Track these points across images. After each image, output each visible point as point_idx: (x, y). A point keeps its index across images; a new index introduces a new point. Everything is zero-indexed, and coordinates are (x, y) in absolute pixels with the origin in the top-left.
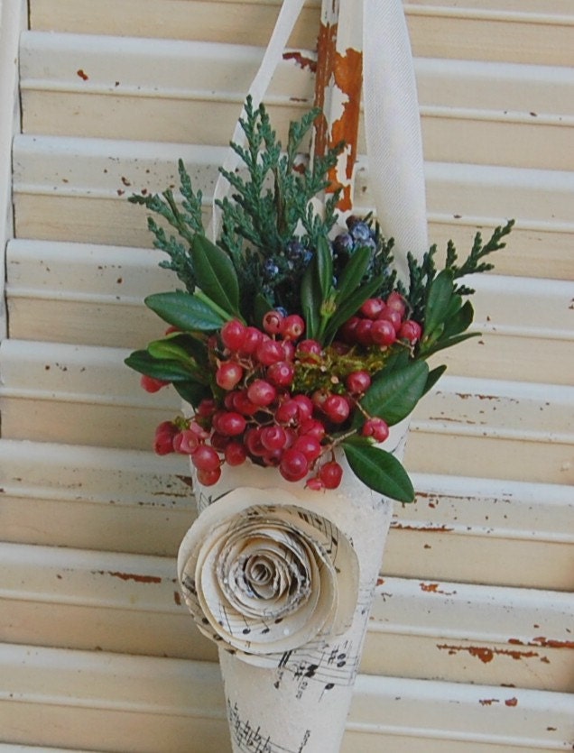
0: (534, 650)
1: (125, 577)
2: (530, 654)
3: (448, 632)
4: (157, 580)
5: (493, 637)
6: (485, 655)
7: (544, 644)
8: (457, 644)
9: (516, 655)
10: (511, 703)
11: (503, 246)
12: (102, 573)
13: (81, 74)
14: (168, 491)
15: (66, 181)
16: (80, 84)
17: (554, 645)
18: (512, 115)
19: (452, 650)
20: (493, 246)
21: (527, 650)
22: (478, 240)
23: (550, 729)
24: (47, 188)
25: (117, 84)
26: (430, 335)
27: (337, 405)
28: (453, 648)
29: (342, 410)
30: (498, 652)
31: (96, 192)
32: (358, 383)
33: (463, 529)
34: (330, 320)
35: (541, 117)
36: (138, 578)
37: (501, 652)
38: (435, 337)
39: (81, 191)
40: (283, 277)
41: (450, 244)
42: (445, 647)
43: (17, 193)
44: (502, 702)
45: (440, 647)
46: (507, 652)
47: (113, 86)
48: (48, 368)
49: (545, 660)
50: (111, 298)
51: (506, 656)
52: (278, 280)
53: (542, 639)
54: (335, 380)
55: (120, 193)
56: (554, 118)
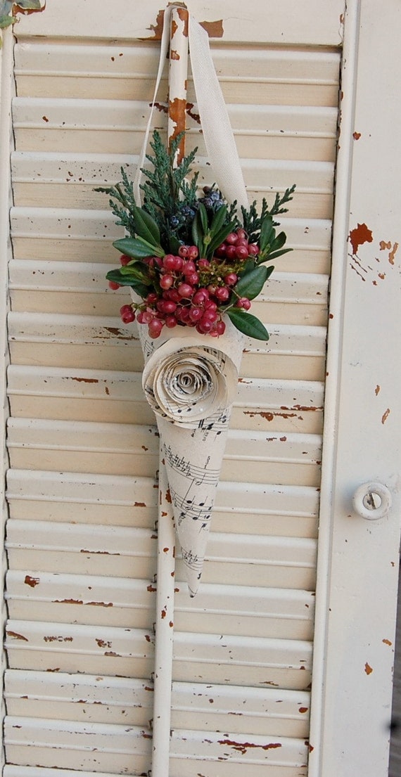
0: (294, 412)
1: (80, 380)
2: (292, 415)
3: (248, 404)
4: (96, 381)
5: (273, 406)
6: (269, 417)
7: (299, 409)
8: (254, 411)
9: (285, 416)
10: (283, 439)
11: (291, 199)
12: (67, 378)
13: (44, 118)
14: (100, 335)
15: (39, 175)
16: (44, 124)
17: (305, 409)
18: (270, 132)
19: (252, 414)
20: (286, 199)
21: (290, 412)
22: (278, 196)
23: (304, 453)
24: (30, 179)
25: (64, 123)
26: (263, 250)
27: (223, 292)
28: (252, 413)
29: (226, 295)
30: (275, 415)
31: (55, 180)
32: (232, 280)
33: (255, 350)
34: (209, 246)
35: (286, 133)
36: (86, 381)
37: (277, 414)
38: (266, 251)
39: (48, 180)
40: (182, 225)
41: (264, 200)
42: (248, 413)
43: (14, 182)
44: (278, 439)
45: (245, 413)
46: (280, 415)
47: (62, 124)
48: (34, 273)
49: (300, 418)
50: (66, 236)
51: (280, 417)
52: (179, 227)
53: (298, 406)
54: (219, 279)
55: (68, 180)
56: (293, 133)
